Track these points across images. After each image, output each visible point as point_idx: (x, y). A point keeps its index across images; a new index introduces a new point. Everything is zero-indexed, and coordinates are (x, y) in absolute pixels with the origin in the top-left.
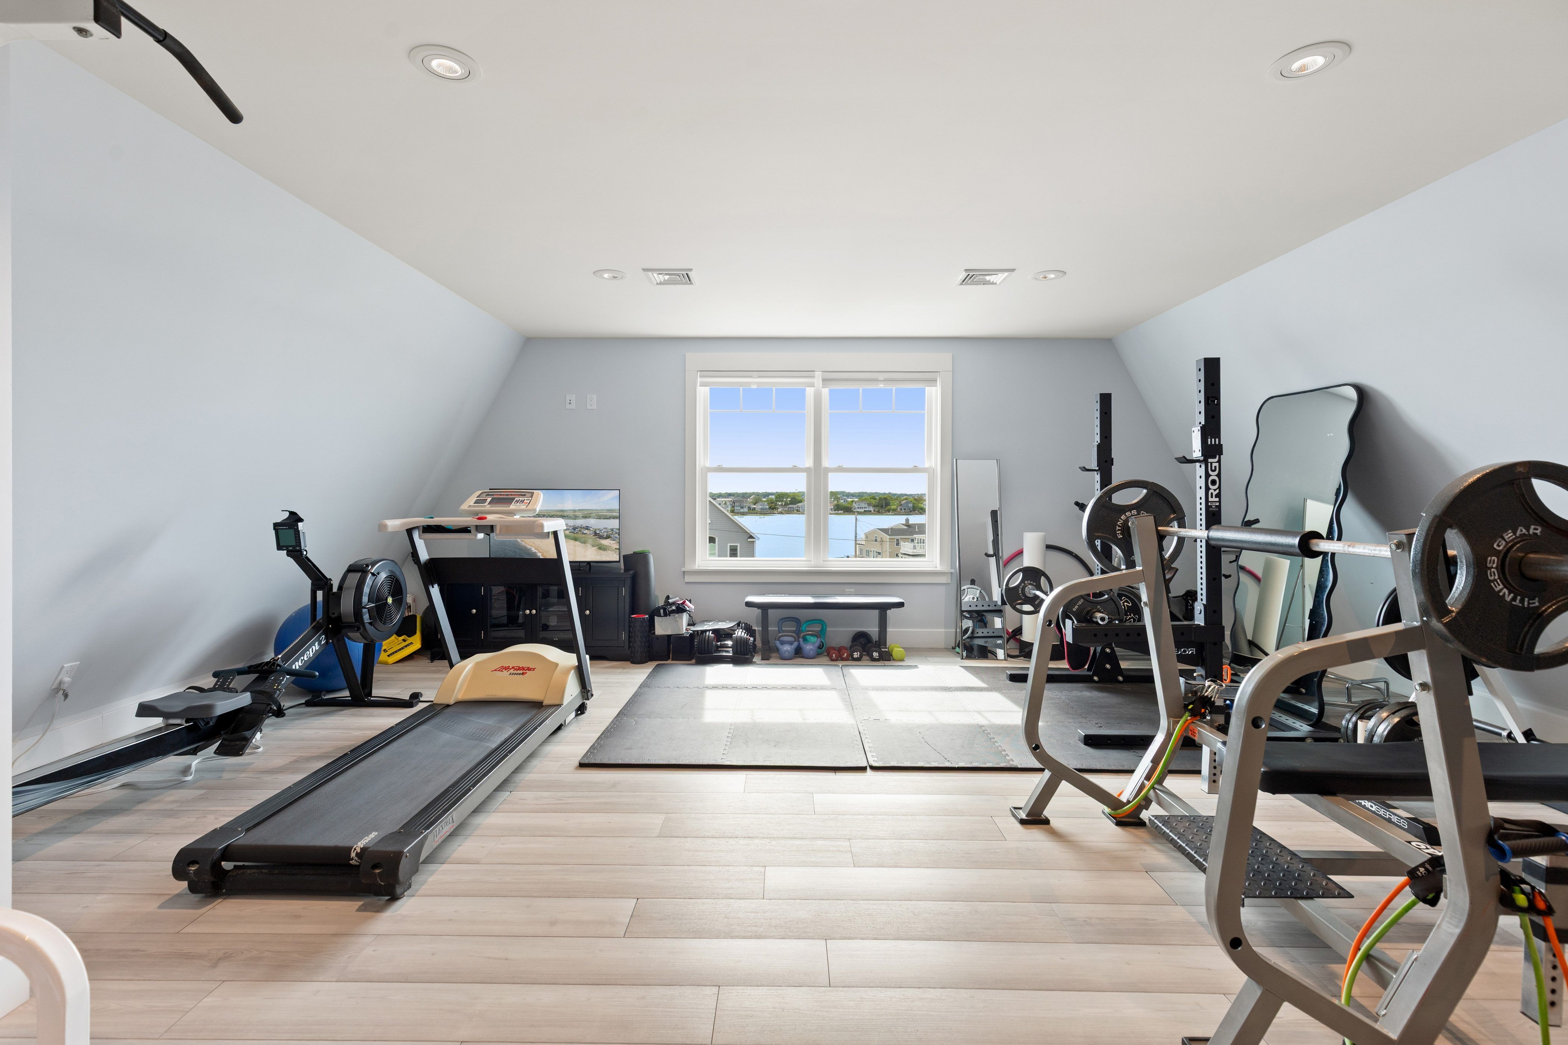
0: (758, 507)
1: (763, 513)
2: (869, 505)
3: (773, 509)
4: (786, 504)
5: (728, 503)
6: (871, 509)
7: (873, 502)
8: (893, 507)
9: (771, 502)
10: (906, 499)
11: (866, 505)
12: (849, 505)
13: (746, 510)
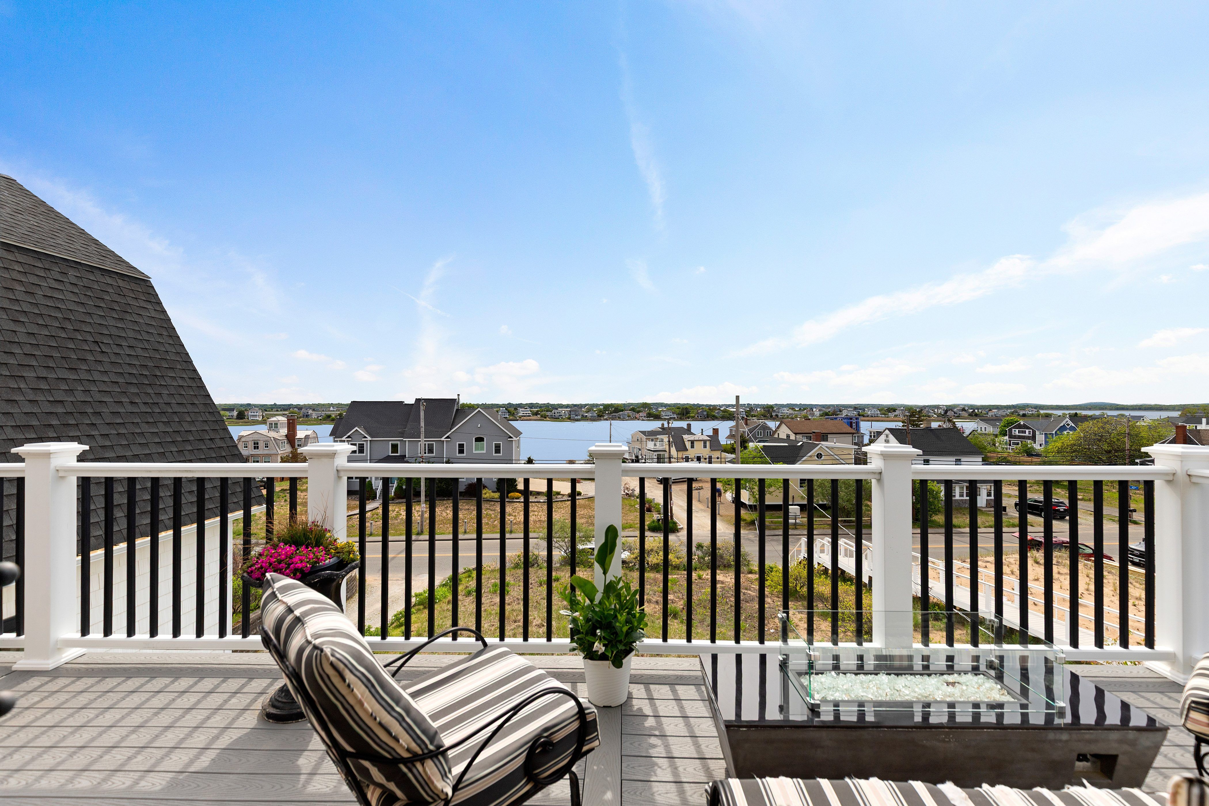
0: (589, 415)
1: (593, 419)
2: (673, 413)
3: (601, 416)
4: (611, 413)
5: (566, 412)
6: (675, 416)
7: (678, 411)
8: (691, 415)
9: (600, 411)
10: (702, 409)
11: (671, 414)
12: (658, 414)
13: (579, 417)
